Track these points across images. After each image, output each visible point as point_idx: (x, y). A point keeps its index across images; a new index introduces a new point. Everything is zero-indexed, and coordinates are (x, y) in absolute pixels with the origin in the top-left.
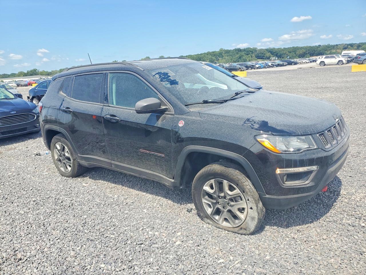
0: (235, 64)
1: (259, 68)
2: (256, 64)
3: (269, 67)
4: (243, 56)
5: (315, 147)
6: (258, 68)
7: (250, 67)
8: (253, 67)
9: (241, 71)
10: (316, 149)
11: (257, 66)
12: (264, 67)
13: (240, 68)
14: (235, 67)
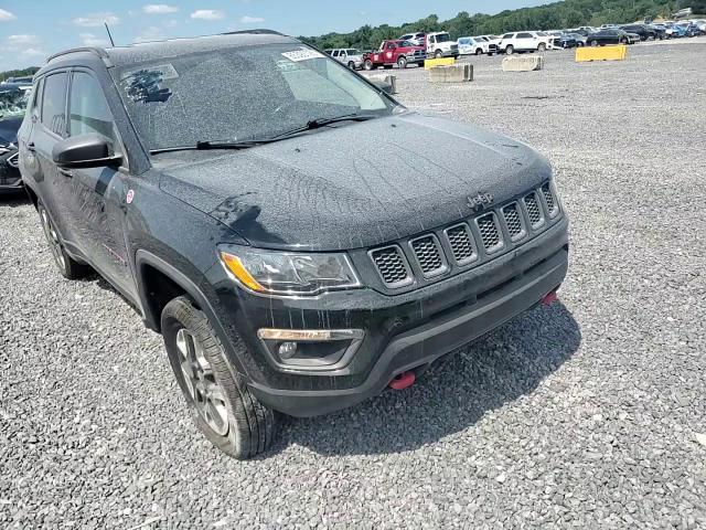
0: (615, 28)
1: (675, 37)
2: (667, 27)
3: (698, 35)
4: (650, 7)
5: (358, 284)
6: (670, 36)
7: (652, 34)
8: (658, 34)
9: (627, 43)
10: (357, 288)
11: (669, 31)
12: (687, 35)
13: (624, 37)
14: (615, 34)
